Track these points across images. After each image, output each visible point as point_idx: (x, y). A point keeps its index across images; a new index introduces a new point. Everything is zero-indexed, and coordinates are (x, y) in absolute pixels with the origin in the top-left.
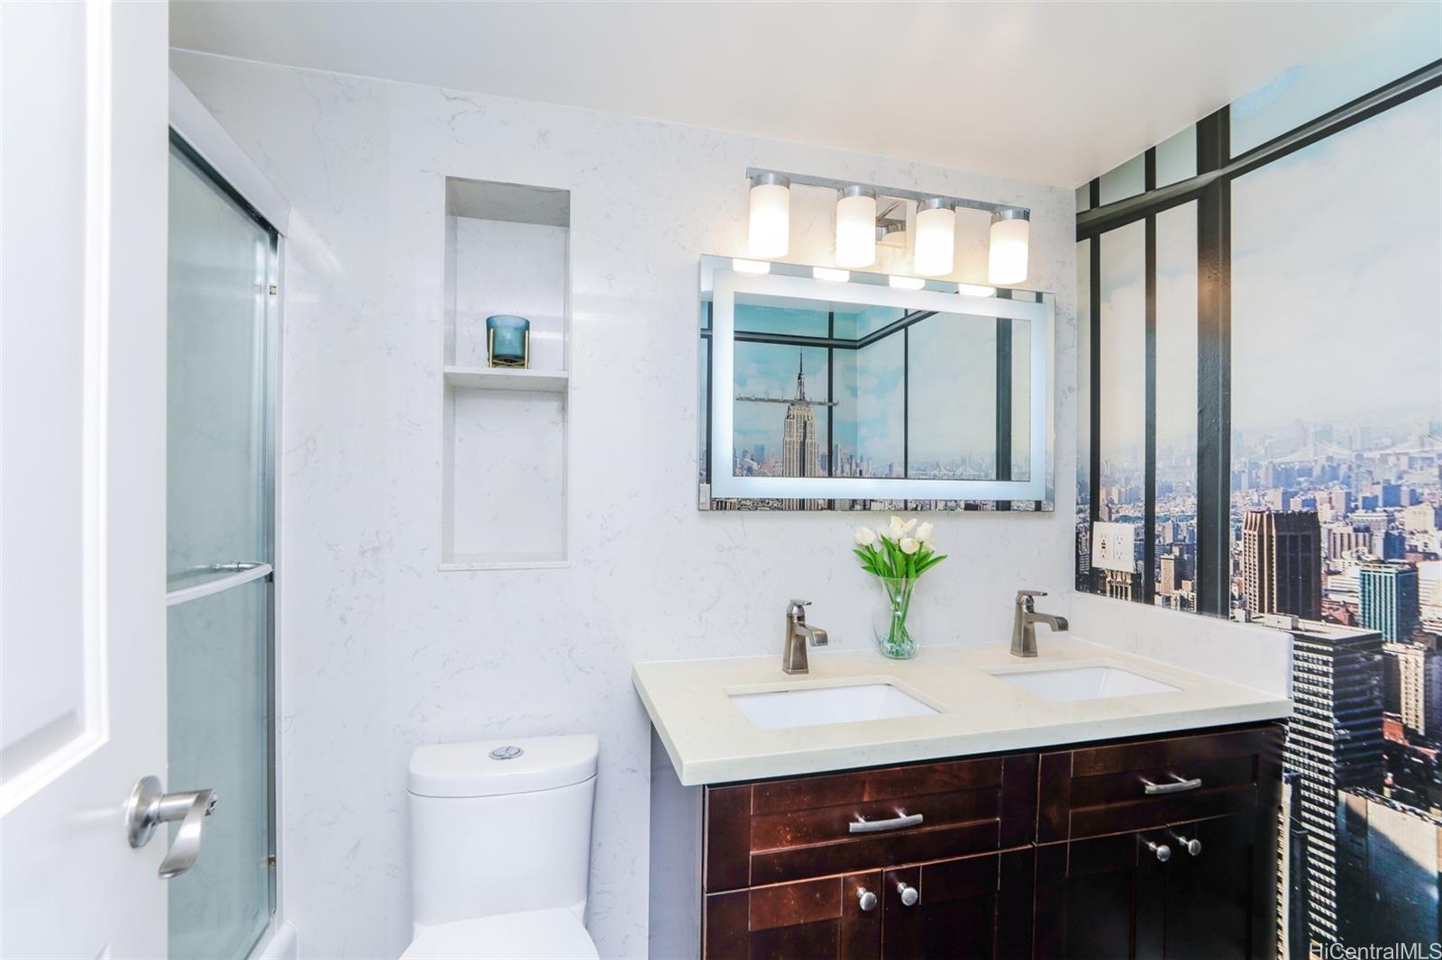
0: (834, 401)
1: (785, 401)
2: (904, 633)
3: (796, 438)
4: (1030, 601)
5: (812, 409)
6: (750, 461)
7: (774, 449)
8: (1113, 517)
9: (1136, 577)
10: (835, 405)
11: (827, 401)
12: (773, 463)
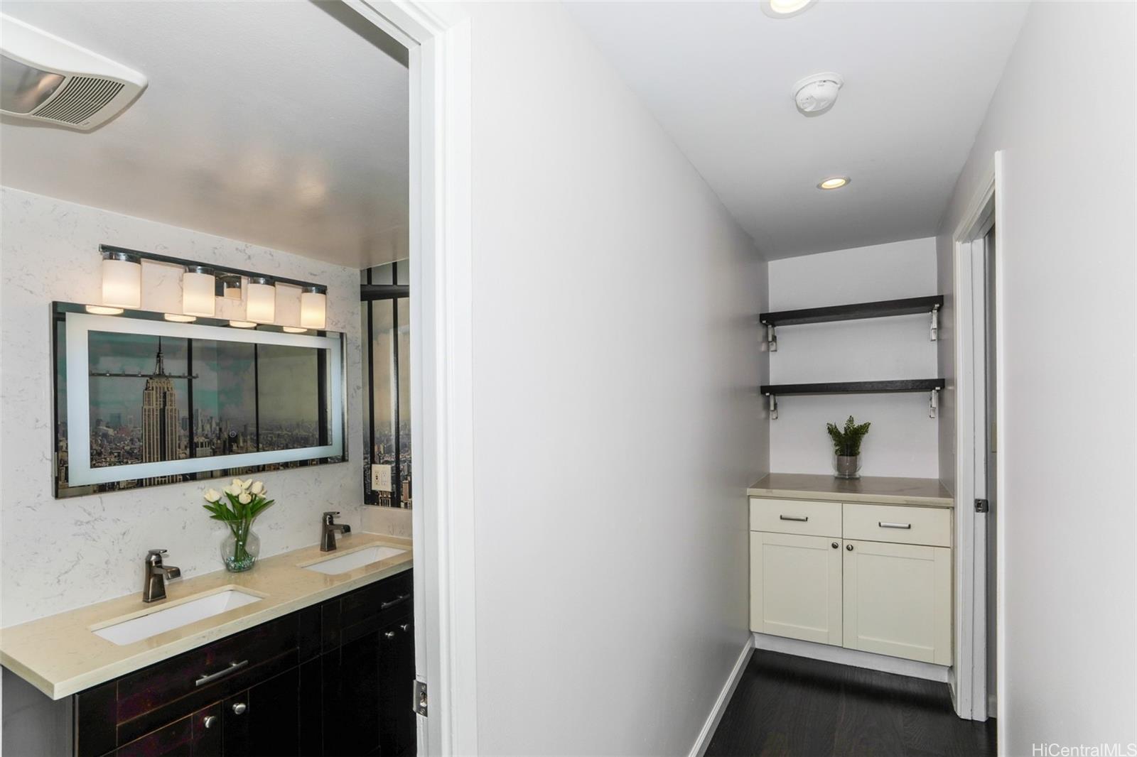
0: (194, 375)
1: (143, 376)
2: (245, 553)
3: (155, 405)
4: (331, 518)
5: (172, 382)
6: (105, 428)
7: (132, 417)
8: (381, 461)
9: (392, 493)
10: (195, 378)
11: (186, 374)
12: (131, 429)
